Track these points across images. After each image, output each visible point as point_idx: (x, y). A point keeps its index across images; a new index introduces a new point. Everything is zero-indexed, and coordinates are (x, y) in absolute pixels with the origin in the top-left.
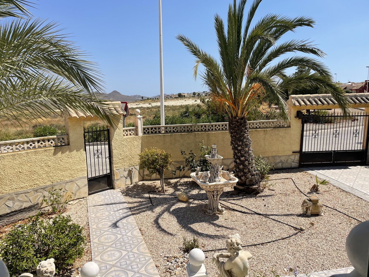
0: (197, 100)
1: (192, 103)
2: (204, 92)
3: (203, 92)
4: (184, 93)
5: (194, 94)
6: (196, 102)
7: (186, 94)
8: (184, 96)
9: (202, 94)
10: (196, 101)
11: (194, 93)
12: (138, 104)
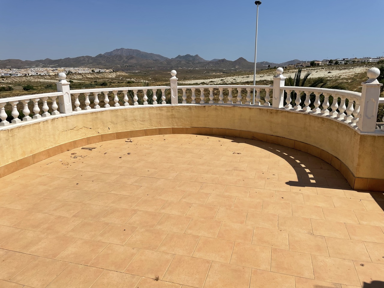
0: (331, 71)
1: (324, 75)
2: (344, 59)
3: (342, 59)
4: (318, 61)
5: (331, 62)
6: (329, 74)
7: (321, 63)
8: (318, 64)
9: (341, 63)
10: (329, 72)
11: (331, 60)
12: (263, 75)
